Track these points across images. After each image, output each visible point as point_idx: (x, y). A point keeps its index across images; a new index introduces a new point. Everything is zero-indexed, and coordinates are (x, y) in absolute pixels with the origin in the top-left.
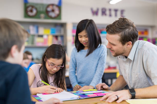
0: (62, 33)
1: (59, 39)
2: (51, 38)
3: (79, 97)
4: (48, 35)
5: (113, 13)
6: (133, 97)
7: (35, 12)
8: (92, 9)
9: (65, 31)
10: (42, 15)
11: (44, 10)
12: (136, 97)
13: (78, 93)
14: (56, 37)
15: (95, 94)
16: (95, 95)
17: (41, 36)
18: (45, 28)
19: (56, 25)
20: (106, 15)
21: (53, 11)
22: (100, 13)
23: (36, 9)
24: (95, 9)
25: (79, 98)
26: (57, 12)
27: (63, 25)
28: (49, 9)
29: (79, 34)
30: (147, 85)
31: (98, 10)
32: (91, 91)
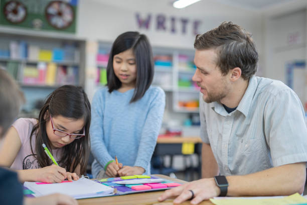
0: (77, 60)
1: (71, 71)
2: (52, 69)
3: (114, 191)
4: (47, 64)
5: (179, 26)
6: (223, 193)
7: (22, 13)
8: (138, 16)
9: (83, 57)
10: (38, 22)
11: (42, 11)
12: (228, 194)
13: (110, 182)
14: (64, 68)
15: (146, 186)
16: (147, 188)
17: (34, 65)
18: (42, 49)
19: (64, 43)
20: (164, 28)
21: (60, 14)
22: (153, 24)
23: (25, 8)
24: (144, 16)
25: (114, 194)
26: (68, 17)
27: (79, 45)
28: (53, 10)
29: (116, 56)
30: (265, 165)
31: (149, 17)
32: (138, 179)
